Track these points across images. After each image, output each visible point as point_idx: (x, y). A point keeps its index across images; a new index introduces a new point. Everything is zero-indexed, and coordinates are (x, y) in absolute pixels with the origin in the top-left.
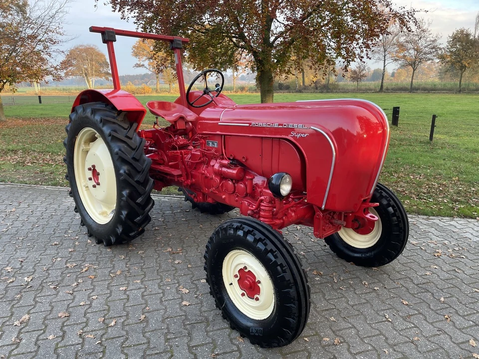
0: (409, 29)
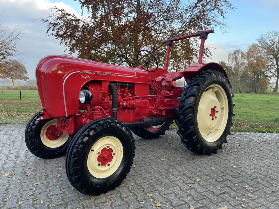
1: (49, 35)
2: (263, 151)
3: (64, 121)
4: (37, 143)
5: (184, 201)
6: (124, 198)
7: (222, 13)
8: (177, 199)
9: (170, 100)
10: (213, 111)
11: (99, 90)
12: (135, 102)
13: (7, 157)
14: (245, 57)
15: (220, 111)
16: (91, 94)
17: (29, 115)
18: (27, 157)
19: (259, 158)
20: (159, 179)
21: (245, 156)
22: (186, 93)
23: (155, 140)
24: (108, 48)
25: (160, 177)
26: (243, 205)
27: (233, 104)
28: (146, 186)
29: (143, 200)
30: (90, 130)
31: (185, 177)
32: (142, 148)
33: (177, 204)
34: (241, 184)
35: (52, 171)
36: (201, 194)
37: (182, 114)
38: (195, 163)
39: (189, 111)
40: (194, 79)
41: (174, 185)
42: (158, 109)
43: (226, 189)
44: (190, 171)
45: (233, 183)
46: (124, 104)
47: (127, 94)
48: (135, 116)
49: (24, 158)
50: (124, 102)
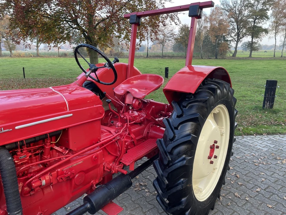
0: (176, 23)
9: (141, 127)
14: (208, 20)
22: (174, 137)
27: (235, 125)
46: (44, 182)
50: (42, 178)
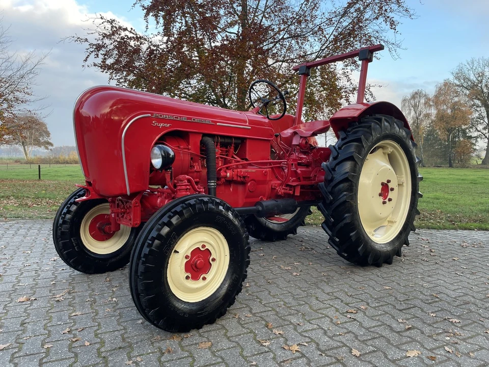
1: (90, 65)
2: (474, 260)
3: (123, 204)
4: (75, 245)
5: (339, 341)
6: (232, 337)
7: (393, 24)
8: (327, 339)
9: (308, 169)
10: (385, 189)
11: (184, 149)
12: (247, 172)
13: (20, 270)
14: (431, 103)
15: (396, 189)
16: (172, 153)
17: (56, 203)
18: (56, 271)
19: (467, 271)
20: (293, 306)
21: (442, 268)
22: (337, 156)
23: (280, 243)
24: (192, 87)
25: (294, 303)
26: (447, 348)
27: (419, 176)
28: (271, 317)
29: (266, 340)
30: (172, 215)
31: (338, 302)
32: (257, 255)
33: (328, 346)
34: (439, 314)
35: (102, 292)
36: (370, 330)
37: (331, 193)
38: (354, 280)
39: (343, 187)
40: (352, 130)
41: (320, 316)
42: (287, 185)
43: (413, 321)
44: (346, 293)
45: (426, 313)
46: (228, 174)
47: (233, 157)
48: (246, 197)
49: (50, 273)
50: (227, 171)
